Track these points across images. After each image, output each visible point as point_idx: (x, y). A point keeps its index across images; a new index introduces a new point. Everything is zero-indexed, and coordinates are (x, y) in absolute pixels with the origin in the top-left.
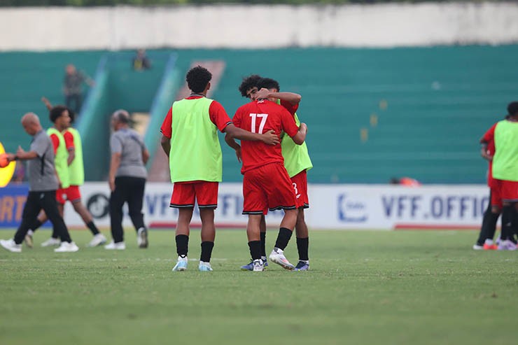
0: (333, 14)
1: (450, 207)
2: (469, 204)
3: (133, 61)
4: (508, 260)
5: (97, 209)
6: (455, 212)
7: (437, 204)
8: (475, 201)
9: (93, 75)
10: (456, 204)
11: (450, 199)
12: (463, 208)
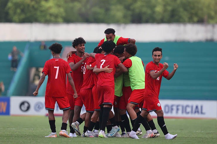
0: (124, 28)
1: (172, 109)
2: (180, 108)
3: (40, 46)
4: (197, 132)
5: (24, 107)
6: (174, 111)
7: (167, 108)
8: (183, 107)
9: (23, 51)
10: (175, 108)
11: (172, 106)
12: (178, 109)
